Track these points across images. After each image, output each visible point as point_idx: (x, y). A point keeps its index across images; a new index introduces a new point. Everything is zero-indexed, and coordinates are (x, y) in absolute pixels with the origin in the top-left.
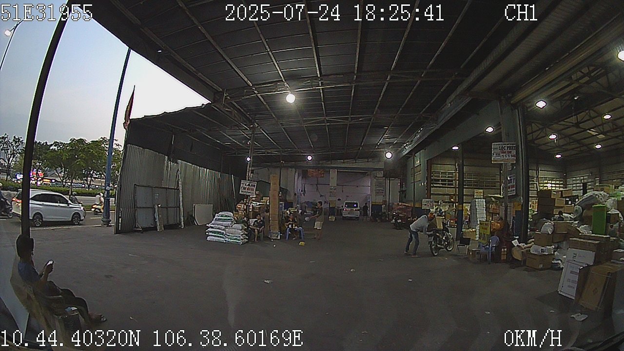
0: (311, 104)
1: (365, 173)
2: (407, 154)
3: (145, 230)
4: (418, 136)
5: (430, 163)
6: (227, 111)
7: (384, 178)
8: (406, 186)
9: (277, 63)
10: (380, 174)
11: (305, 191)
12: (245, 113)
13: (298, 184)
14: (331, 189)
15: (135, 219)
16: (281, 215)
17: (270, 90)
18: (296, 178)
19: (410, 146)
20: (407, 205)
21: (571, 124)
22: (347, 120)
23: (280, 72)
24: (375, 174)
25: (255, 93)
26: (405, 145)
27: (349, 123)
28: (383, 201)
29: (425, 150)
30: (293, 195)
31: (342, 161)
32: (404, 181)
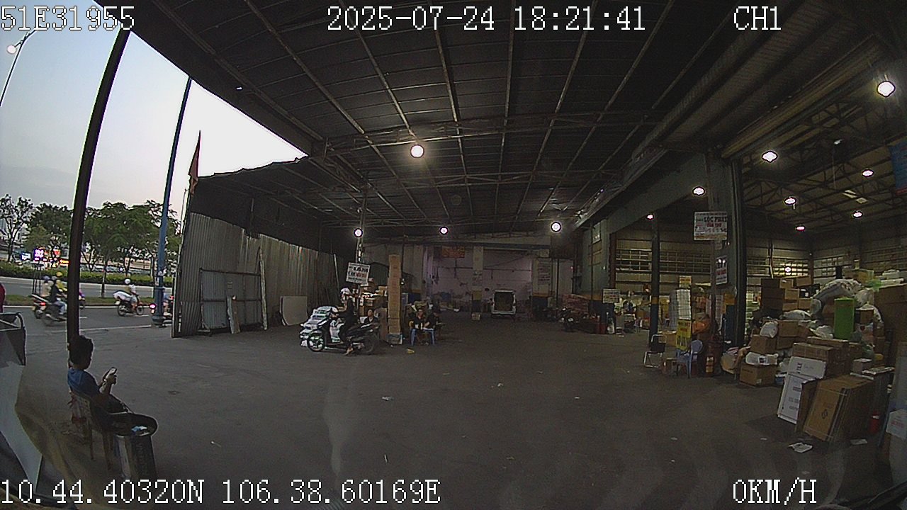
0: (446, 157)
1: (523, 252)
2: (582, 225)
3: (216, 332)
4: (597, 200)
5: (614, 239)
6: (329, 167)
7: (550, 259)
8: (581, 272)
9: (399, 104)
10: (545, 254)
11: (437, 277)
12: (354, 169)
13: (428, 267)
14: (476, 275)
15: (200, 317)
16: (403, 311)
17: (389, 140)
18: (426, 257)
19: (586, 214)
20: (581, 297)
21: (817, 184)
22: (497, 179)
23: (402, 116)
24: (538, 254)
25: (368, 144)
26: (579, 212)
27: (498, 184)
28: (549, 291)
29: (607, 219)
30: (421, 282)
31: (491, 235)
32: (578, 264)
